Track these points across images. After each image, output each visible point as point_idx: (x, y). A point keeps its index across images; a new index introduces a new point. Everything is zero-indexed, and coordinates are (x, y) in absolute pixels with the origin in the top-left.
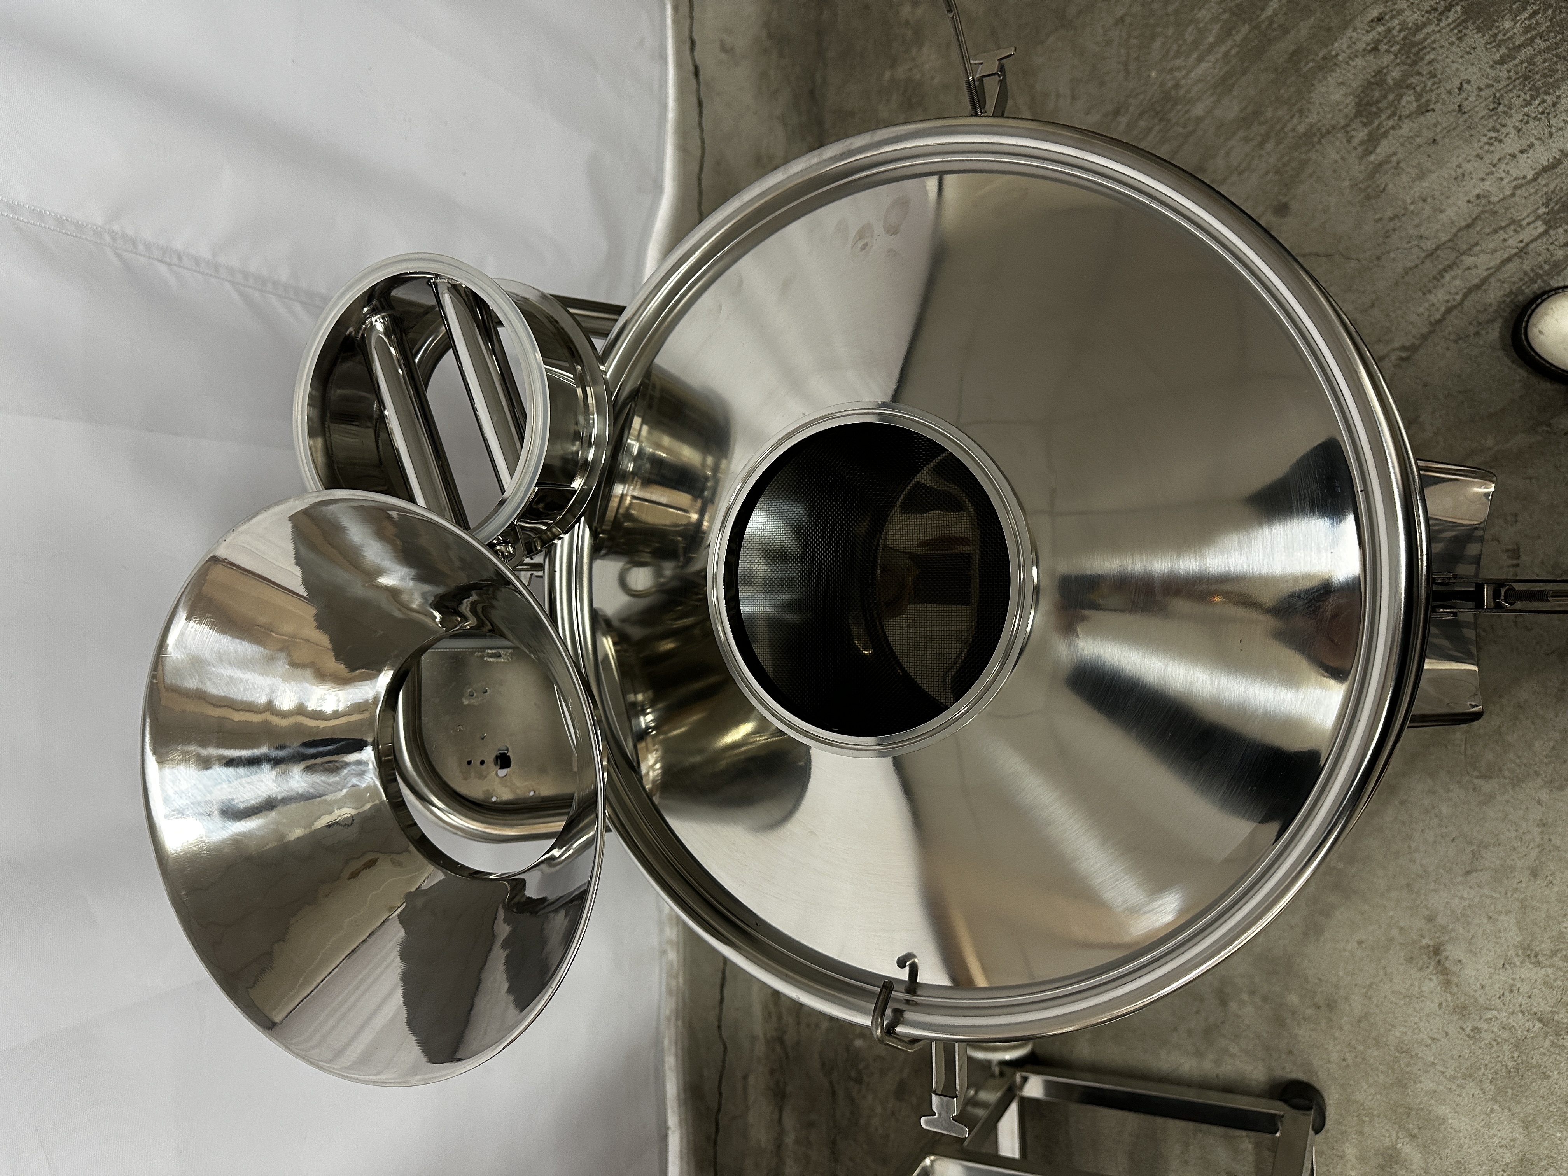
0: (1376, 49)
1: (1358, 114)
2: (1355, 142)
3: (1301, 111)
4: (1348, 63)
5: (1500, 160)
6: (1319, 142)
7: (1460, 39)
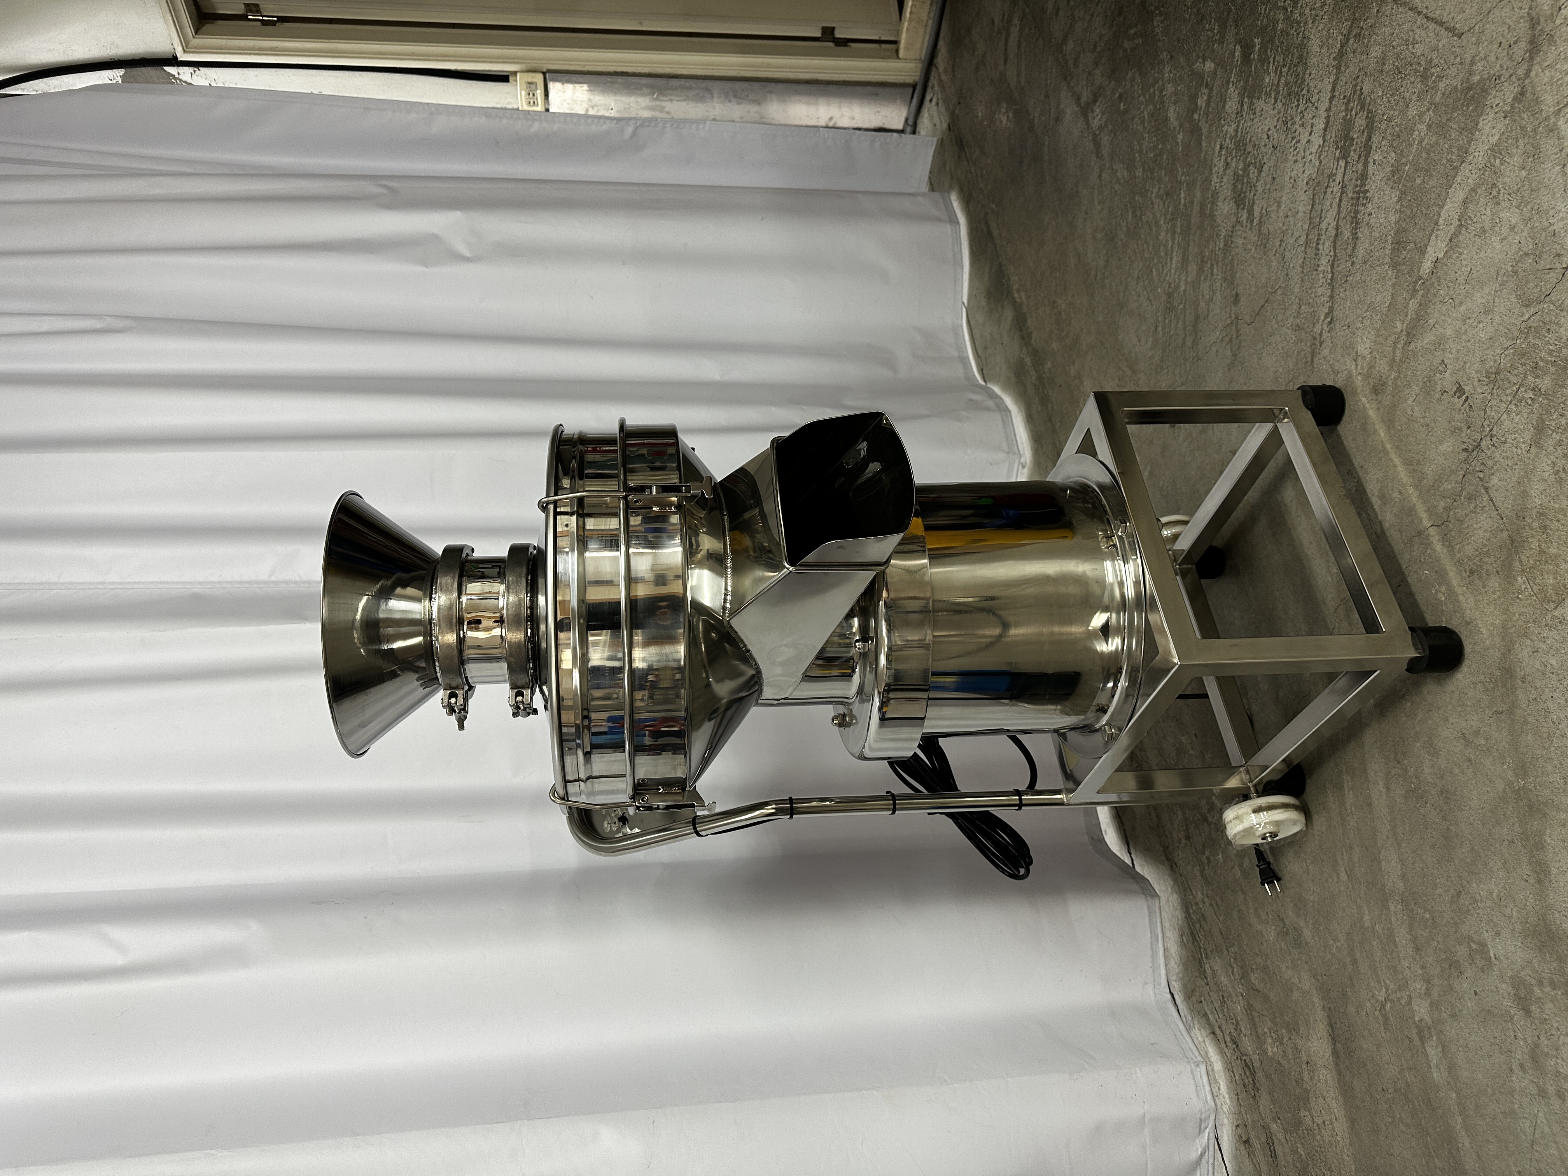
0: (1227, 164)
1: (1238, 206)
2: (1244, 223)
3: (1217, 235)
4: (1222, 186)
5: (1304, 152)
6: (1232, 242)
7: (1255, 113)
